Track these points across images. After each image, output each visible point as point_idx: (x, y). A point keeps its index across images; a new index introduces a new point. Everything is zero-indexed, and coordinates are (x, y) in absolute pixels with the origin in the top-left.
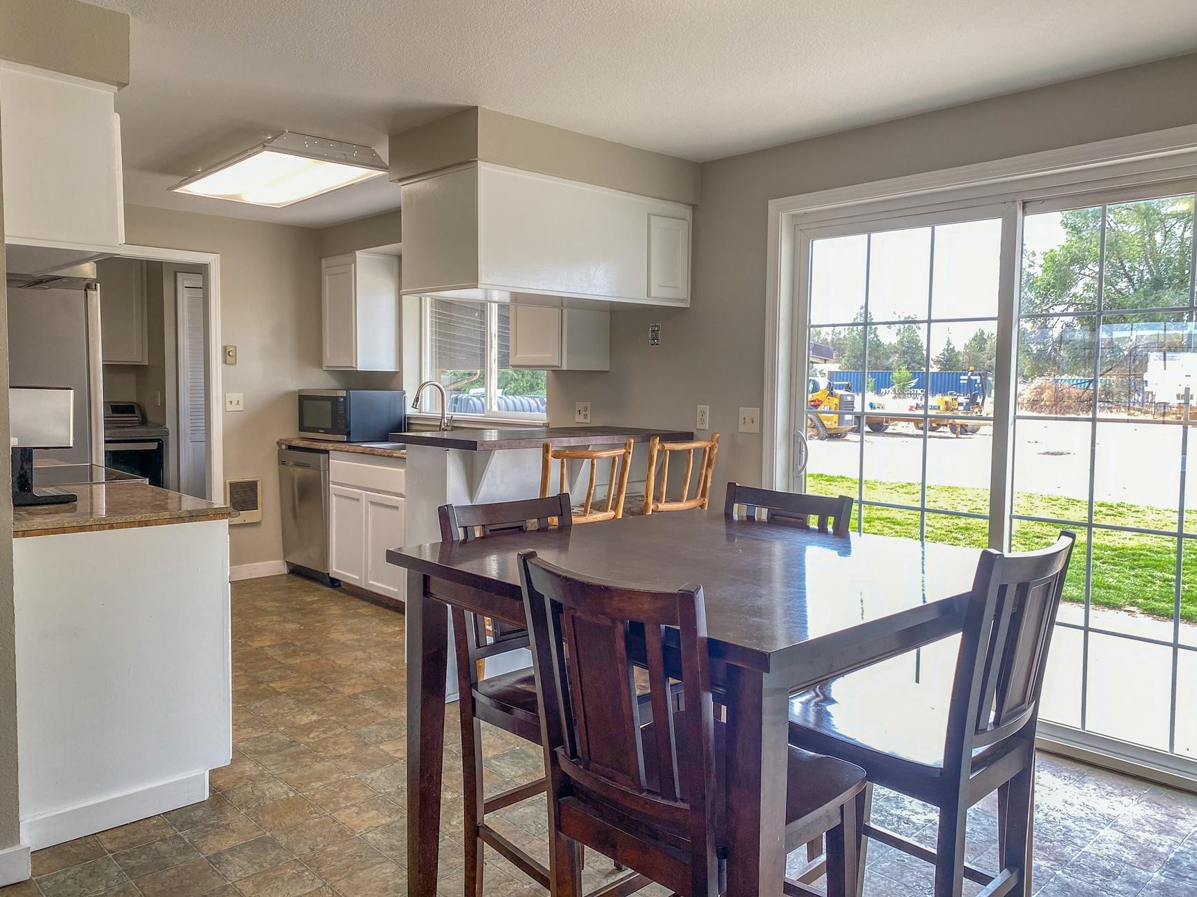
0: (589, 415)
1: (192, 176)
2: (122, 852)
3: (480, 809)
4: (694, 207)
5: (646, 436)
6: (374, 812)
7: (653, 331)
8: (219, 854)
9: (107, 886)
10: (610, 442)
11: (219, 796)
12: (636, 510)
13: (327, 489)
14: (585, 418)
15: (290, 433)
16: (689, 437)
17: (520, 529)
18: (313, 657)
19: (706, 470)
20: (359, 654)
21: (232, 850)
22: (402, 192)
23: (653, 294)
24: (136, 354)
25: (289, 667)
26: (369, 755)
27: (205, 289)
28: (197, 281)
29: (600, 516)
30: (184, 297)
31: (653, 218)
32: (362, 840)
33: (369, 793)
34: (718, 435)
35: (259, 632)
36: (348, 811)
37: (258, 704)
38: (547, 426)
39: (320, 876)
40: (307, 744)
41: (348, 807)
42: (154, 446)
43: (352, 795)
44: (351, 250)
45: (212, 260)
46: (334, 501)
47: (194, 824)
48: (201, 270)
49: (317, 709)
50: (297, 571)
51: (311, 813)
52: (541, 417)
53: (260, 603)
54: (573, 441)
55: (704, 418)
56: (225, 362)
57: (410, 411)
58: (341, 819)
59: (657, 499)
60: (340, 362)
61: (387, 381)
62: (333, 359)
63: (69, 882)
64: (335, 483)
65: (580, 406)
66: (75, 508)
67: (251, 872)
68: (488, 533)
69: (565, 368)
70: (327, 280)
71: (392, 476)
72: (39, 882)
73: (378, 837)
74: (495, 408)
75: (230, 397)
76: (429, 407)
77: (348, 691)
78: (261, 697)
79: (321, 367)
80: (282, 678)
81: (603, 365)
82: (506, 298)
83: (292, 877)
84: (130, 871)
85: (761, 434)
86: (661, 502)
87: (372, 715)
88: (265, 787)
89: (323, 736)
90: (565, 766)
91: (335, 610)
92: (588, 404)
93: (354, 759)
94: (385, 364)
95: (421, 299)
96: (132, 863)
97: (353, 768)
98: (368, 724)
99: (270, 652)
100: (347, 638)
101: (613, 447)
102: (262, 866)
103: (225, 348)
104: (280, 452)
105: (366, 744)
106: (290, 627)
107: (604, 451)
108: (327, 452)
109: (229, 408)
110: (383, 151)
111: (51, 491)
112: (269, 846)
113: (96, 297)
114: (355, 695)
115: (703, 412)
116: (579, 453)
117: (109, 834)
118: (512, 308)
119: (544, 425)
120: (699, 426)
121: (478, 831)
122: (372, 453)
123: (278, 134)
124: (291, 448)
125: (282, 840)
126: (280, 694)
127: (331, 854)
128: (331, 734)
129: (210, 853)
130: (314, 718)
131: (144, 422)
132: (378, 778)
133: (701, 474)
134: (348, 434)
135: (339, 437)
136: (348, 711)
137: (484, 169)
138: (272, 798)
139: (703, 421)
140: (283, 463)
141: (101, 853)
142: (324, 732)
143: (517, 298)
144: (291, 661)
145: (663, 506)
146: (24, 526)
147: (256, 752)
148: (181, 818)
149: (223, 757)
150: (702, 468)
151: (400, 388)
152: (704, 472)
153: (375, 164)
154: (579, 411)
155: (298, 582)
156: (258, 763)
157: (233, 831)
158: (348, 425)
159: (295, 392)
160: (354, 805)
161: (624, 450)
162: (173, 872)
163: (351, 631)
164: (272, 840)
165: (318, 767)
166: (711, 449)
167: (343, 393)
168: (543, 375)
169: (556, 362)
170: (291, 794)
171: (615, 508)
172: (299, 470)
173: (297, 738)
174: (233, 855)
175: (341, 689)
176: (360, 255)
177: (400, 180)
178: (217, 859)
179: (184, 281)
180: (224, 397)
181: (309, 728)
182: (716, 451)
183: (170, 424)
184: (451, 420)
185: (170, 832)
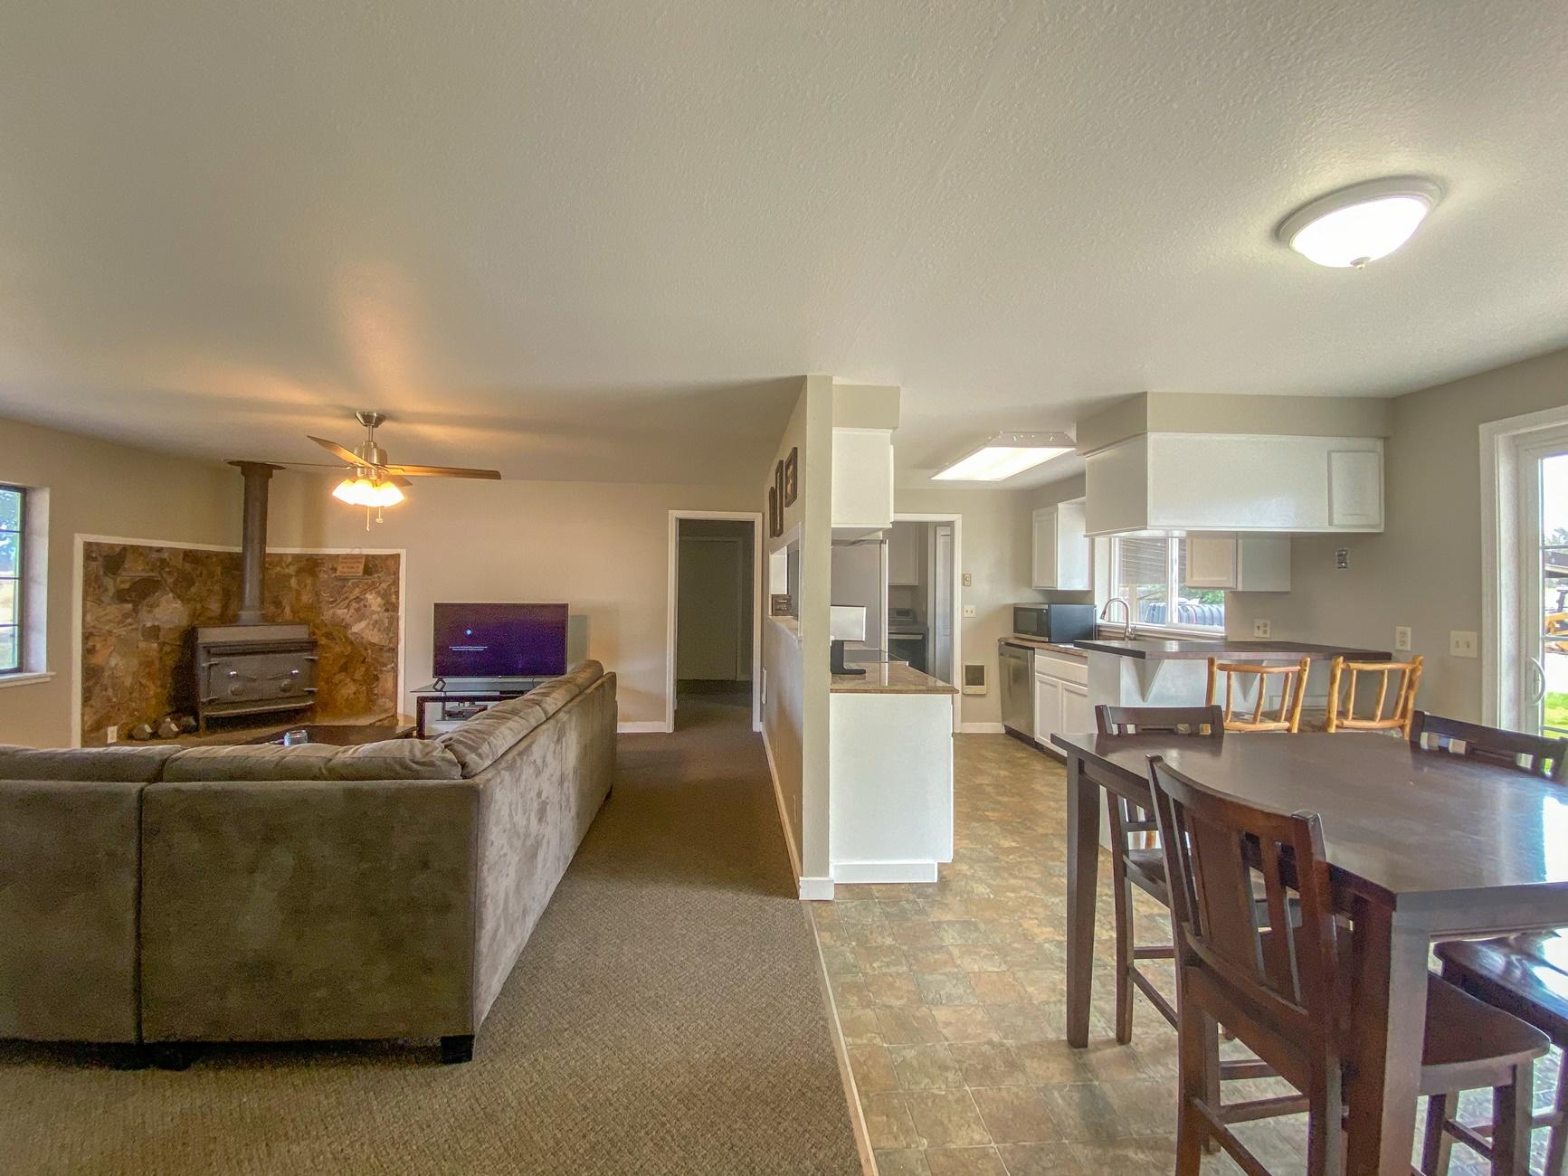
0: (1269, 631)
1: (942, 468)
2: (883, 901)
3: (1130, 954)
4: (1386, 439)
5: (1330, 653)
6: (1052, 929)
7: (1340, 555)
8: (940, 922)
9: (873, 920)
10: (1285, 658)
11: (943, 883)
12: (1315, 724)
13: (1033, 676)
14: (1265, 632)
15: (1006, 631)
16: (1386, 657)
17: (1172, 732)
18: (1017, 799)
19: (1407, 692)
20: (1052, 804)
21: (948, 923)
22: (1086, 461)
23: (1335, 522)
24: (909, 579)
25: (999, 803)
26: (1052, 883)
27: (952, 536)
28: (947, 531)
29: (1271, 726)
30: (940, 541)
31: (1334, 456)
32: (1039, 946)
33: (1048, 913)
34: (1421, 658)
35: (981, 772)
36: (1031, 921)
37: (976, 825)
38: (1225, 638)
39: (1006, 962)
40: (1007, 862)
41: (1032, 919)
42: (920, 637)
43: (1036, 910)
44: (1053, 504)
45: (957, 518)
46: (1038, 685)
47: (927, 896)
48: (950, 524)
49: (1017, 839)
50: (1010, 732)
51: (1004, 914)
52: (1219, 630)
53: (984, 752)
54: (1244, 656)
55: (1404, 639)
56: (963, 584)
57: (1099, 621)
58: (1025, 925)
59: (1343, 714)
60: (1046, 584)
61: (1084, 597)
62: (1038, 581)
63: (853, 909)
64: (1038, 672)
65: (1259, 622)
66: (865, 678)
67: (959, 942)
68: (1140, 731)
69: (1240, 589)
70: (1036, 525)
71: (1079, 670)
72: (838, 903)
73: (1053, 949)
74: (1176, 620)
75: (966, 608)
76: (1116, 618)
77: (1040, 831)
78: (978, 820)
79: (1031, 587)
80: (993, 810)
81: (1285, 586)
82: (1184, 534)
83: (985, 956)
84: (887, 915)
85: (1479, 659)
86: (1347, 718)
87: (1059, 853)
88: (975, 885)
89: (1018, 859)
90: (1192, 941)
91: (1038, 766)
92: (1268, 622)
93: (1040, 884)
94: (1080, 585)
95: (1110, 540)
96: (888, 910)
97: (1039, 890)
98: (1053, 860)
99: (988, 789)
100: (1044, 790)
101: (1291, 663)
102: (966, 941)
103: (963, 576)
104: (1000, 647)
105: (1050, 874)
106: (1003, 773)
107: (1277, 667)
108: (1033, 649)
109: (966, 615)
110: (1073, 434)
111: (854, 666)
112: (972, 928)
113: (886, 547)
114: (1047, 835)
115: (1403, 634)
116: (1251, 668)
117: (877, 886)
118: (1188, 541)
119: (1222, 638)
120: (1398, 646)
121: (1128, 971)
122: (1066, 652)
123: (995, 435)
124: (1008, 644)
125: (982, 926)
126: (991, 821)
127: (1016, 949)
128: (1024, 859)
129: (935, 920)
130: (1014, 844)
131: (915, 622)
132: (1057, 903)
133: (1399, 696)
134: (1049, 637)
135: (1042, 639)
136: (1039, 846)
137: (1152, 437)
138: (977, 895)
139: (1403, 643)
140: (1002, 654)
141: (871, 897)
142: (1020, 857)
143: (1191, 534)
144: (1000, 798)
145: (1348, 723)
146: (836, 686)
147: (970, 858)
148: (918, 889)
149: (948, 857)
150: (1401, 689)
151: (1092, 603)
152: (1403, 693)
153: (1068, 444)
154: (1259, 627)
155: (1012, 741)
156: (971, 867)
157: (950, 909)
158: (1049, 630)
159: (1010, 605)
160: (1037, 919)
161: (1299, 668)
162: (910, 924)
163: (1048, 785)
164: (975, 925)
165: (1012, 881)
166: (1413, 671)
167: (1046, 607)
168: (1222, 594)
169: (1231, 584)
170: (992, 896)
171: (1290, 718)
172: (1013, 660)
173: (1001, 857)
174: (948, 925)
175: (1036, 828)
176: (1060, 505)
177: (1085, 454)
178: (938, 925)
179: (941, 531)
180: (963, 608)
181: (1009, 851)
182: (1419, 673)
183: (930, 622)
184: (1134, 629)
185: (912, 897)
